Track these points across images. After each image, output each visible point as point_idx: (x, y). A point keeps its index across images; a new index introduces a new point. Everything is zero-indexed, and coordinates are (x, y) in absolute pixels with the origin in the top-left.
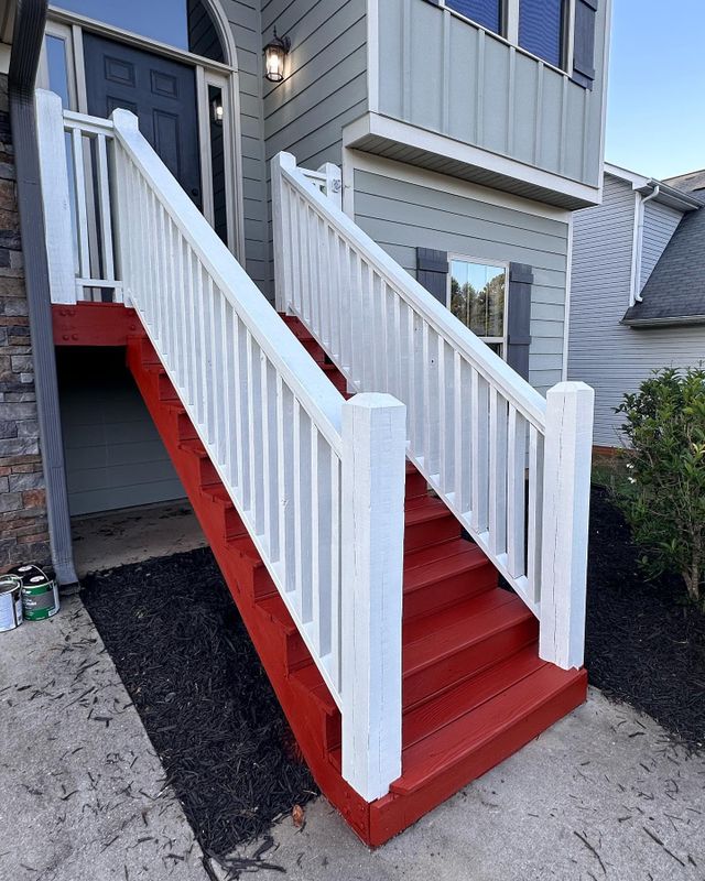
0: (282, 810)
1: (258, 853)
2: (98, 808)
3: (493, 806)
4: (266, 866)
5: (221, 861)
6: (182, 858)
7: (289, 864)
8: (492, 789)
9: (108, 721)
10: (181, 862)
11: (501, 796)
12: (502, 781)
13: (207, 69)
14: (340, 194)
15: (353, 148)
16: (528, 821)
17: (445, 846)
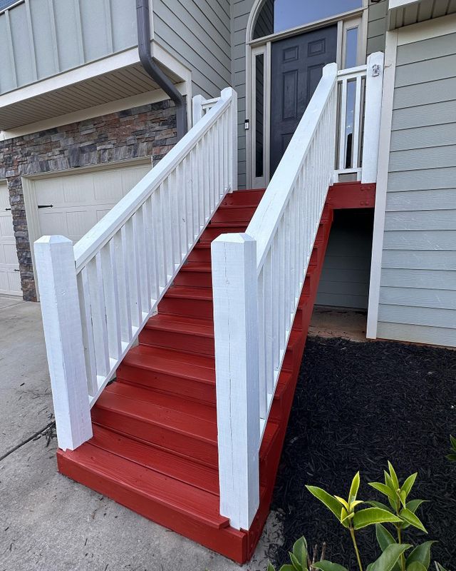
3: (94, 517)
4: (49, 440)
5: (50, 428)
7: (50, 447)
8: (108, 512)
11: (103, 519)
12: (116, 517)
13: (345, 19)
14: (381, 76)
15: (396, 28)
16: (81, 539)
17: (62, 500)
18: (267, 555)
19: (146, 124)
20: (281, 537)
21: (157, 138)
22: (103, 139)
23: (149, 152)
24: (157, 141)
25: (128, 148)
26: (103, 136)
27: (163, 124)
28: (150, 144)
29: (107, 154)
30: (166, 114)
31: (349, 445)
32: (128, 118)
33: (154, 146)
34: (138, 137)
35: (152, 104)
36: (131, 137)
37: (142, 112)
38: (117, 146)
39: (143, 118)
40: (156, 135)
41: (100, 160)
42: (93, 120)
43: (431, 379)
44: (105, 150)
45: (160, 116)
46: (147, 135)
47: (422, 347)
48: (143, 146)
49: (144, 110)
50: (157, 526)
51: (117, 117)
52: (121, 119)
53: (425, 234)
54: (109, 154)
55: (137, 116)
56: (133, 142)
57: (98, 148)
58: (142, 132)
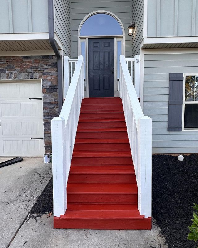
0: (49, 212)
1: (37, 216)
2: (26, 196)
3: (87, 237)
4: (35, 219)
5: (31, 214)
6: (27, 210)
7: (39, 221)
8: (91, 234)
9: (42, 183)
10: (26, 211)
11: (92, 236)
12: (96, 234)
13: (117, 37)
14: (139, 63)
15: (143, 49)
16: (89, 245)
17: (66, 237)
18: (155, 225)
19: (38, 64)
20: (155, 219)
21: (45, 71)
22: (10, 67)
23: (40, 77)
24: (45, 73)
25: (27, 74)
26: (11, 66)
27: (49, 66)
28: (41, 74)
29: (13, 75)
30: (50, 61)
31: (157, 188)
32: (28, 60)
33: (43, 75)
34: (33, 69)
35: (42, 56)
36: (29, 69)
37: (37, 59)
38: (20, 72)
39: (37, 61)
40: (45, 70)
41: (7, 78)
42: (5, 57)
43: (166, 164)
44: (12, 73)
45: (47, 62)
46: (40, 69)
47: (157, 155)
48: (37, 74)
49: (38, 58)
50: (114, 231)
51: (21, 58)
52: (23, 60)
53: (156, 116)
54: (14, 76)
55: (33, 60)
56: (31, 71)
57: (7, 72)
58: (37, 68)
